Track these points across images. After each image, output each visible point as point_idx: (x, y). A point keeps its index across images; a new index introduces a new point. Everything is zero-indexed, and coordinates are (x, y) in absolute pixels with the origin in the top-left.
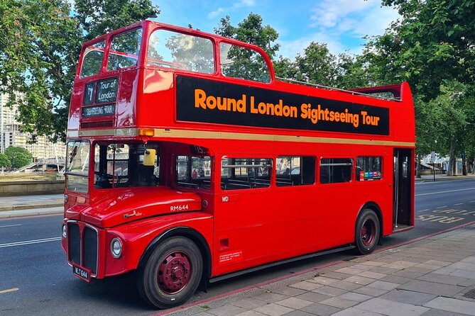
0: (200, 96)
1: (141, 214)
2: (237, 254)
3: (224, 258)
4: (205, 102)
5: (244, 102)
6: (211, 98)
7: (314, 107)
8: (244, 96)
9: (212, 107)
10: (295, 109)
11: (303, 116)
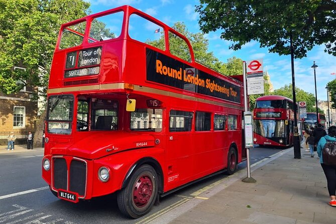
0: (159, 65)
1: (117, 149)
2: (176, 176)
3: (170, 179)
4: (162, 70)
5: (180, 73)
6: (165, 67)
7: (211, 82)
8: (181, 69)
9: (165, 74)
10: (203, 81)
11: (207, 87)
